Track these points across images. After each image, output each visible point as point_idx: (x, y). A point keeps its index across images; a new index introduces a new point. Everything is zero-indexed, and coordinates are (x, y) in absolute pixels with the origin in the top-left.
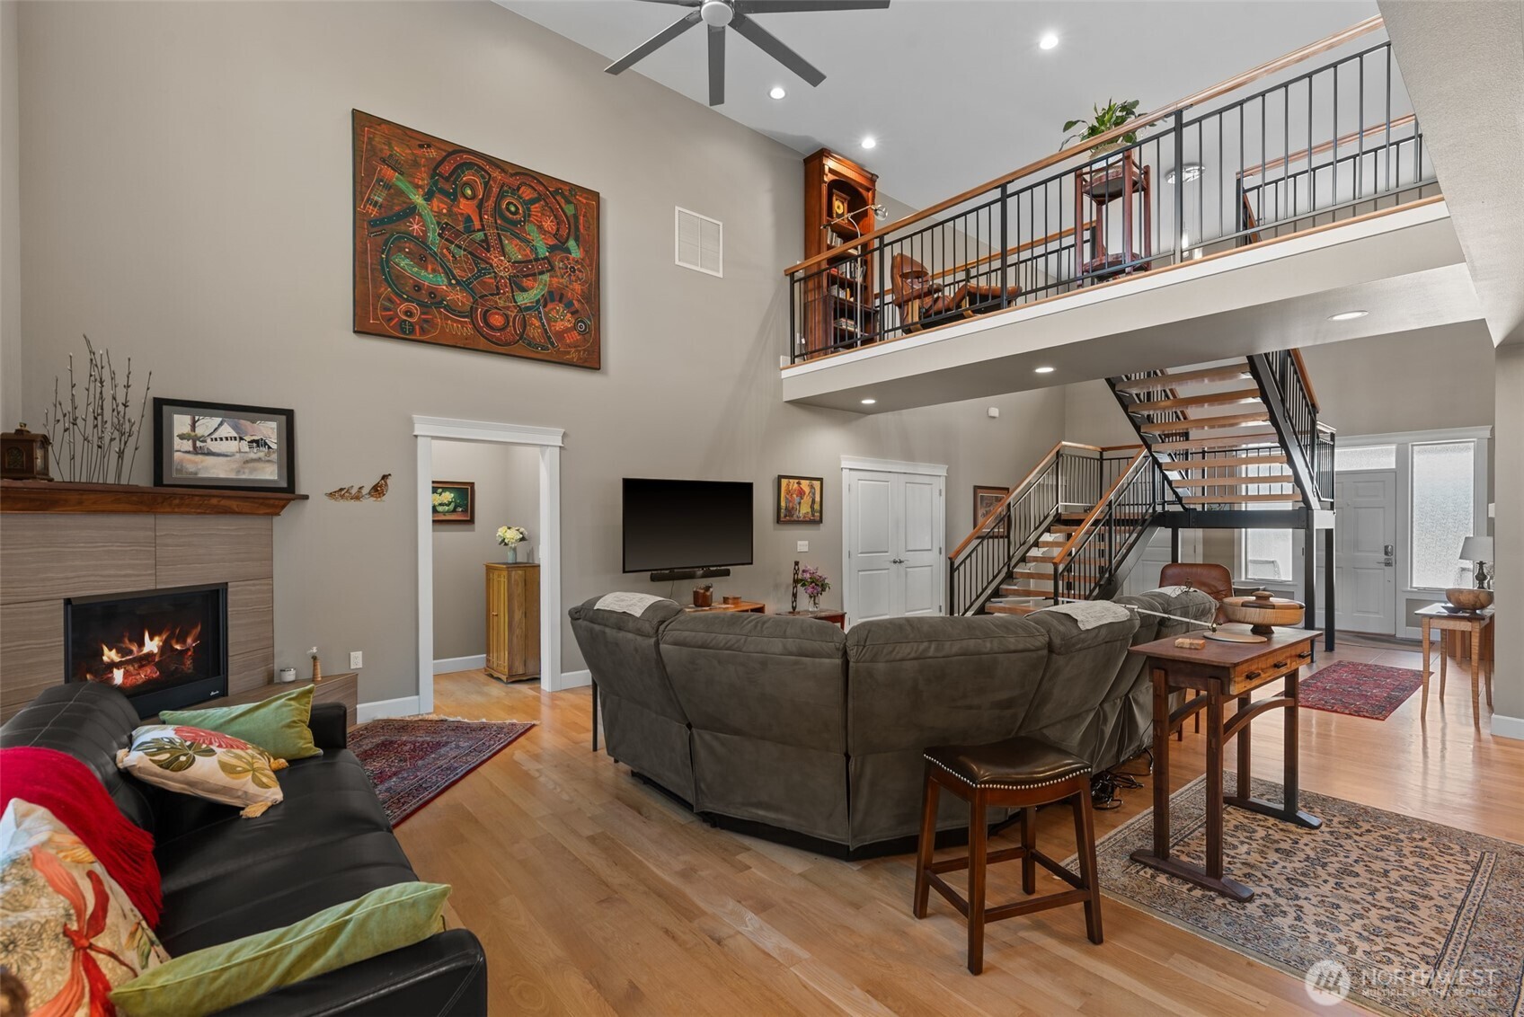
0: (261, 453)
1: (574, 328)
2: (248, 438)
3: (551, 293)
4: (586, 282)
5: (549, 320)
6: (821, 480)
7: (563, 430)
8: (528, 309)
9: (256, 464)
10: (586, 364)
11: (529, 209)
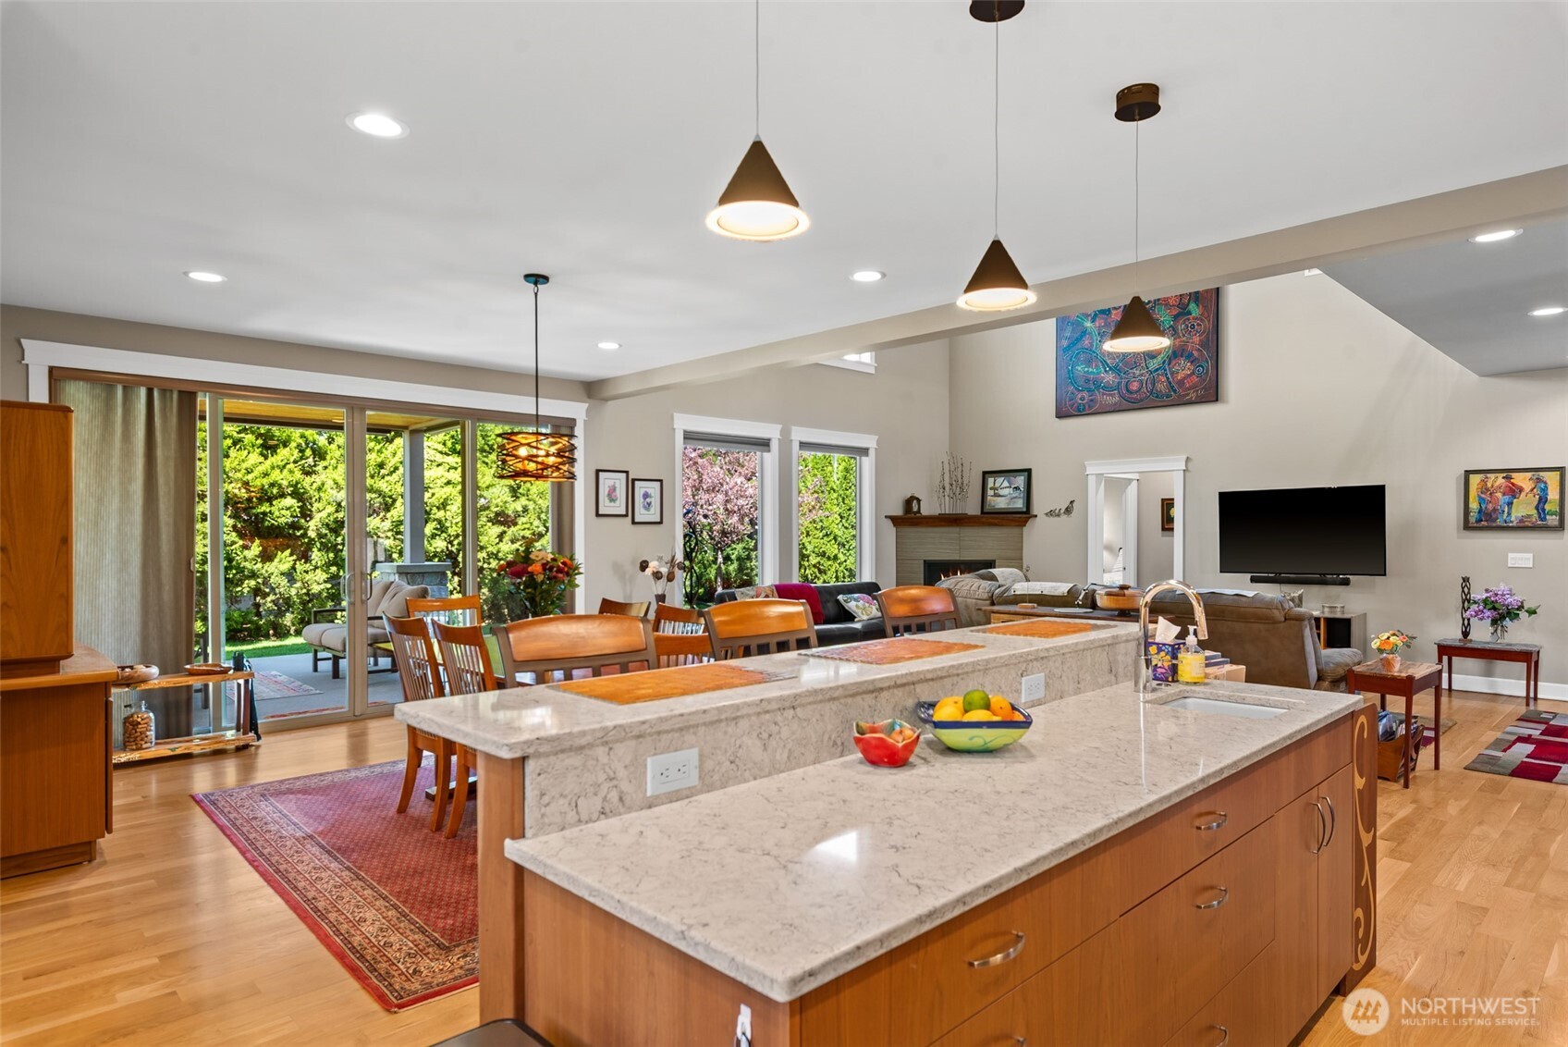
0: (1018, 492)
1: (1193, 373)
2: (1013, 486)
3: (1174, 352)
4: (1204, 332)
5: (1172, 374)
6: (1561, 470)
7: (1185, 457)
8: (1157, 370)
9: (1015, 500)
10: (1203, 400)
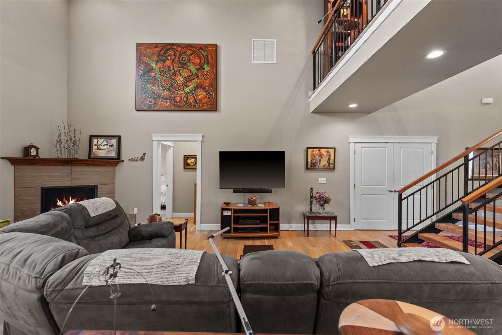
0: (112, 149)
1: (206, 96)
2: (109, 145)
3: (197, 86)
4: (211, 79)
5: (196, 96)
6: (334, 149)
7: (202, 135)
8: (189, 93)
9: (111, 152)
10: (210, 110)
11: (190, 58)
